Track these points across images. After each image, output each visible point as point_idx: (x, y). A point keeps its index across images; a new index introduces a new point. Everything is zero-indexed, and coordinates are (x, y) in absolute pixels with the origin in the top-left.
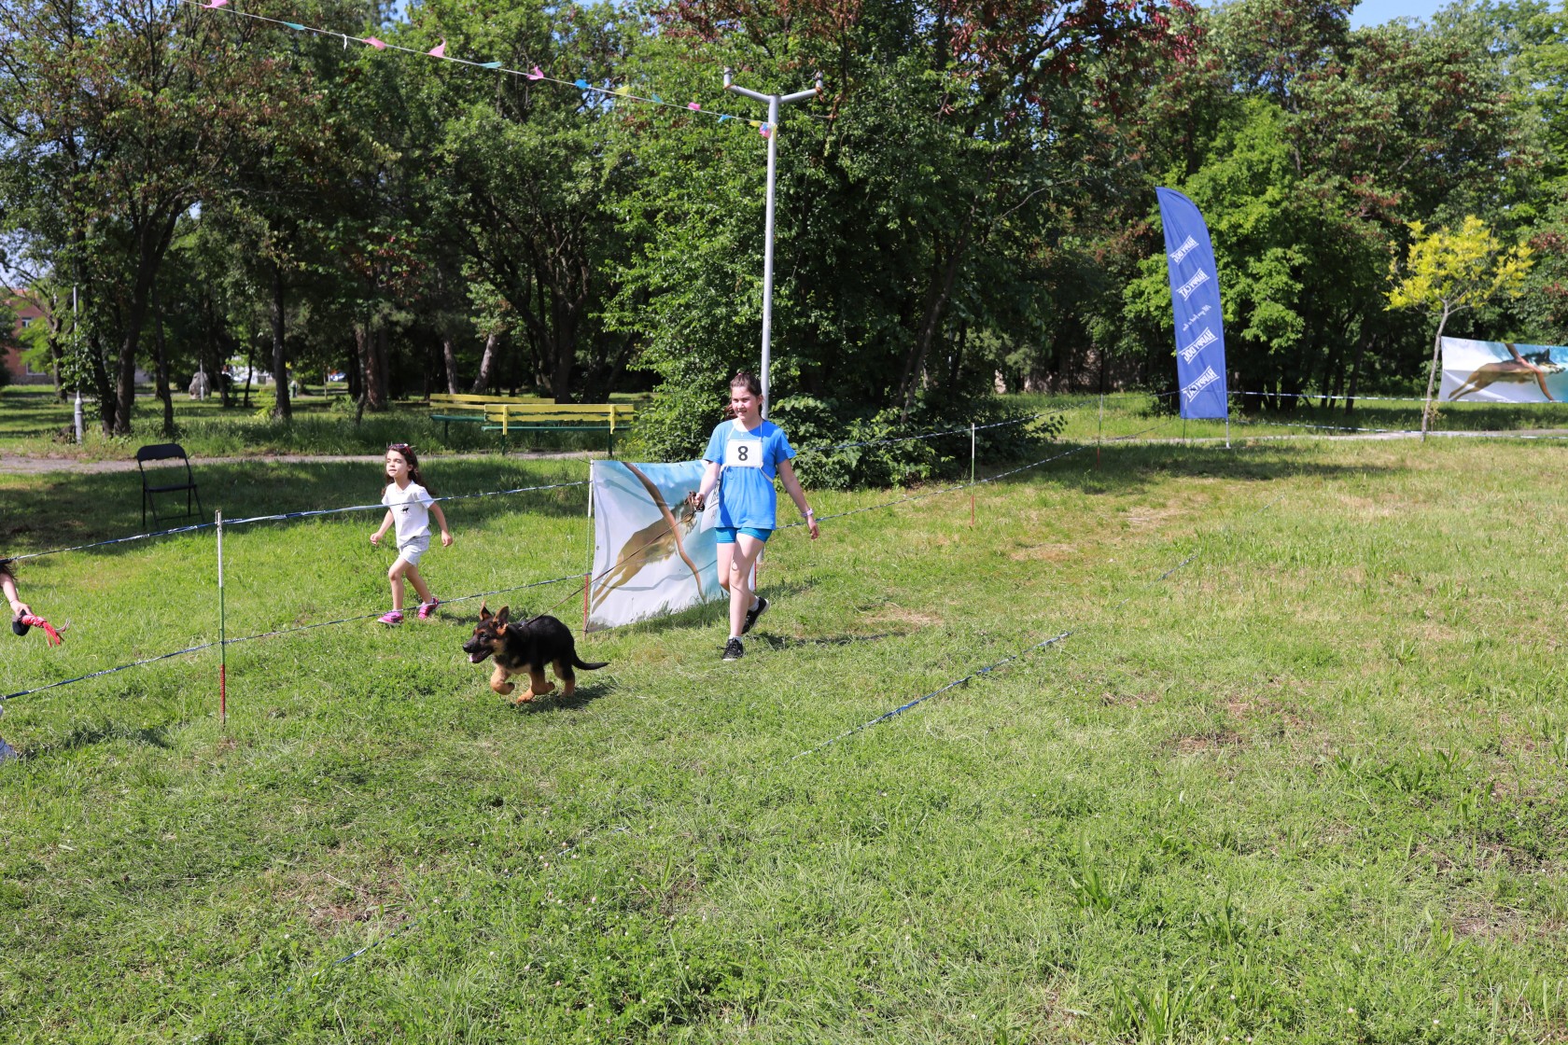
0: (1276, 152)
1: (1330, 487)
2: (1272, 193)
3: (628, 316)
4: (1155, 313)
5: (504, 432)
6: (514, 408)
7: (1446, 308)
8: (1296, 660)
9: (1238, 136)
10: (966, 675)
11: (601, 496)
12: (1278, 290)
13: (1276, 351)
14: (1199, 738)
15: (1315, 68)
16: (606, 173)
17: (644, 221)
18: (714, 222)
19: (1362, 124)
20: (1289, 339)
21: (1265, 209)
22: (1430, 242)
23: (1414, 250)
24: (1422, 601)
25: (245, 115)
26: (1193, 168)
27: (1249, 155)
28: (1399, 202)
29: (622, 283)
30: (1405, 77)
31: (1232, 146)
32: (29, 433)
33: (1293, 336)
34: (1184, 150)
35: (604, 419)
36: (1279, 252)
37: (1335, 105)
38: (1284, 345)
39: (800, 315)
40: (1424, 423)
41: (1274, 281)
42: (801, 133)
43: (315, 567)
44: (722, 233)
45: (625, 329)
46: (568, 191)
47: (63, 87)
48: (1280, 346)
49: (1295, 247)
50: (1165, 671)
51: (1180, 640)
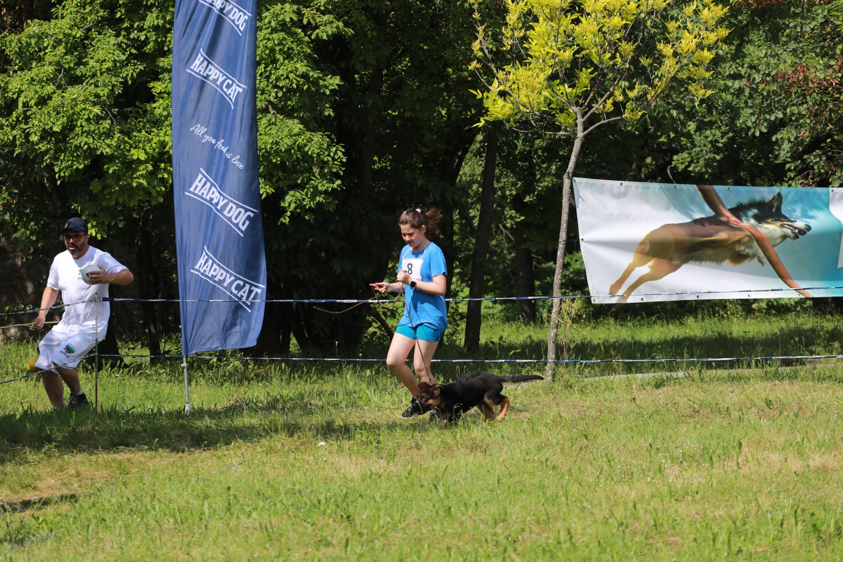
4: (43, 147)
12: (290, 90)
13: (293, 216)
20: (316, 192)
33: (323, 186)
38: (308, 203)
41: (283, 71)
48: (300, 206)
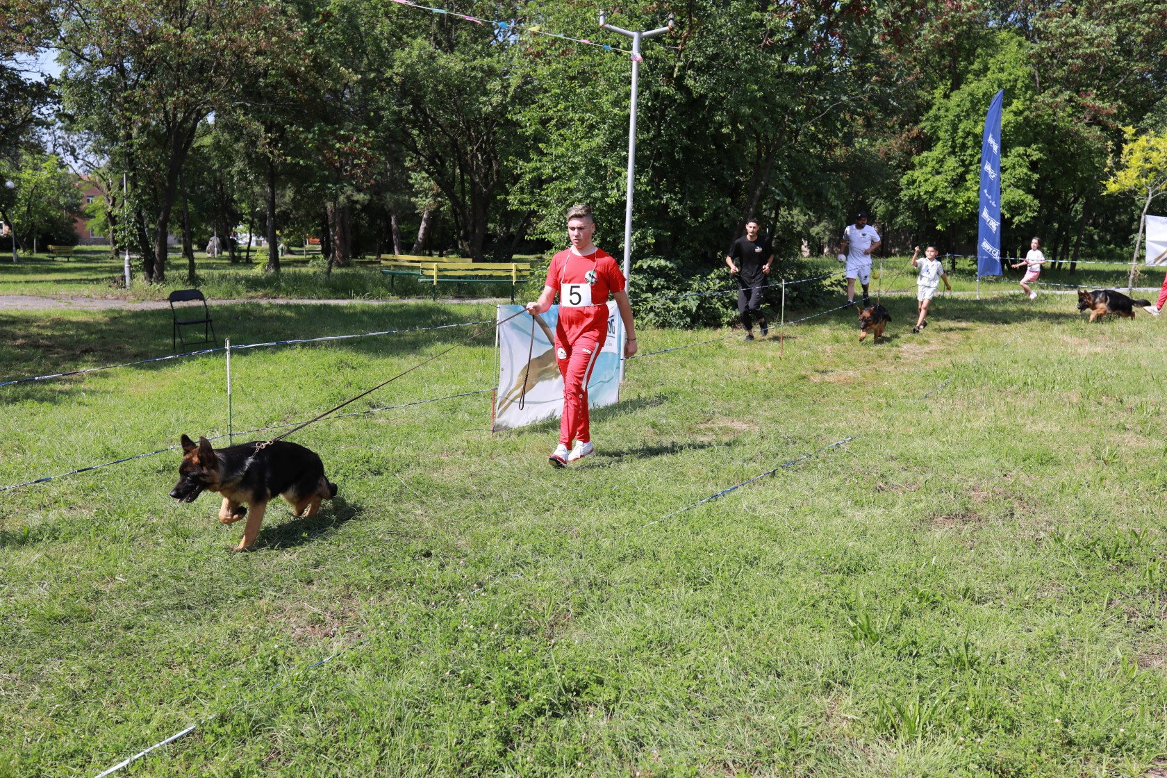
0: (1020, 73)
1: (1056, 328)
2: (1017, 104)
3: (527, 198)
4: (924, 197)
5: (435, 283)
6: (442, 266)
7: (1150, 193)
8: (1025, 460)
9: (992, 60)
10: (774, 467)
11: (504, 331)
12: (1020, 179)
13: (1017, 225)
14: (949, 517)
15: (1053, 8)
16: (511, 90)
17: (539, 126)
18: (592, 127)
19: (1088, 51)
20: (1027, 216)
21: (1011, 117)
22: (1139, 142)
23: (1126, 148)
24: (1123, 417)
25: (247, 47)
26: (956, 86)
27: (1000, 75)
28: (1115, 111)
29: (522, 173)
30: (1122, 15)
31: (986, 69)
32: (92, 281)
33: (1030, 214)
34: (949, 72)
35: (508, 274)
36: (1021, 150)
37: (1067, 36)
38: (1023, 221)
39: (655, 197)
40: (1130, 282)
41: (1017, 172)
42: (657, 60)
43: (297, 381)
44: (598, 135)
45: (524, 208)
46: (484, 103)
47: (116, 27)
48: (1020, 222)
49: (1034, 146)
50: (924, 467)
51: (937, 444)
